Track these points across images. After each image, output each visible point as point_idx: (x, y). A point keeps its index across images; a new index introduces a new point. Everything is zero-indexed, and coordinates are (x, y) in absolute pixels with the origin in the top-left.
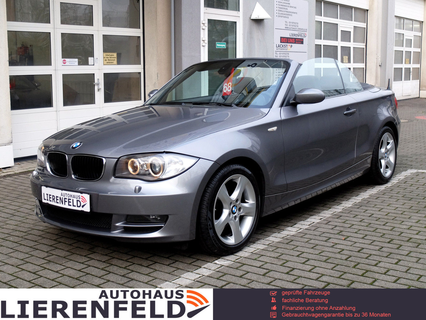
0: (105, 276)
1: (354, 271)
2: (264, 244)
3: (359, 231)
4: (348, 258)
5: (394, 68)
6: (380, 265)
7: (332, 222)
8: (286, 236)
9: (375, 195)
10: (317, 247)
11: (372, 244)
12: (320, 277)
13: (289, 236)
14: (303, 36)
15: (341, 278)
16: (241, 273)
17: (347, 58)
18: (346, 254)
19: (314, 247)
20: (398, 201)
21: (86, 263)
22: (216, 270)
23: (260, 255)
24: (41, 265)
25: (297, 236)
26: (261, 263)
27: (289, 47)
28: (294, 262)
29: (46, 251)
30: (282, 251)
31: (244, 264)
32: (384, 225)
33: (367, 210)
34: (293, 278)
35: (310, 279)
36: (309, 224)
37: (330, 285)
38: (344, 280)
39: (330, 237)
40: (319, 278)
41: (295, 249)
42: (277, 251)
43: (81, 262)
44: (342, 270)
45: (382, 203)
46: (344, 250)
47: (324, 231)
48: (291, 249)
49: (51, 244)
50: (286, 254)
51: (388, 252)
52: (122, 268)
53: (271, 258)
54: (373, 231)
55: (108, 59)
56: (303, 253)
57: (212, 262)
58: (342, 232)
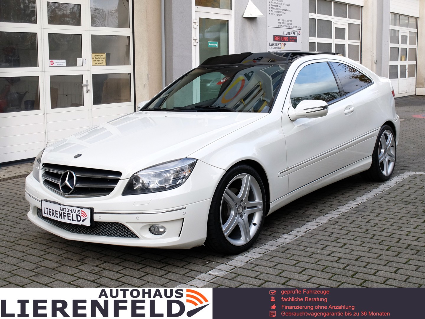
1: (352, 280)
2: (260, 253)
3: (356, 237)
4: (346, 267)
5: (390, 65)
6: (379, 273)
7: (328, 228)
8: (282, 244)
9: (372, 199)
10: (313, 255)
11: (370, 251)
13: (285, 244)
14: (297, 34)
16: (236, 284)
18: (344, 262)
19: (311, 255)
20: (396, 205)
21: (76, 275)
22: (211, 281)
23: (255, 264)
24: (29, 278)
25: (293, 244)
26: (257, 274)
27: (282, 46)
28: (291, 272)
29: (34, 262)
30: (278, 260)
31: (239, 275)
32: (382, 231)
33: (364, 215)
36: (305, 231)
39: (326, 244)
41: (291, 258)
42: (273, 260)
43: (71, 274)
44: (340, 280)
45: (379, 207)
46: (341, 258)
47: (321, 238)
48: (287, 258)
49: (40, 255)
50: (282, 264)
51: (386, 259)
52: (114, 280)
53: (267, 268)
54: (371, 238)
55: (97, 59)
56: (299, 262)
57: (206, 272)
58: (339, 239)
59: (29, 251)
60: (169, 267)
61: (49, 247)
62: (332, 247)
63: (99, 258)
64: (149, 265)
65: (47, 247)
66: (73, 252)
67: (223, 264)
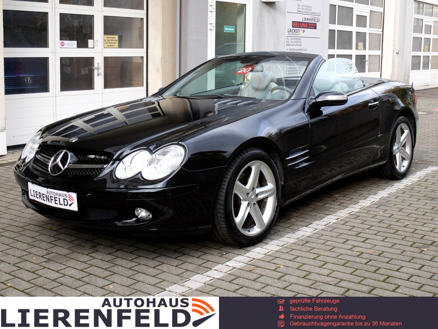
0: (109, 277)
1: (375, 276)
2: (278, 245)
3: (378, 232)
4: (368, 262)
5: (412, 56)
6: (403, 270)
7: (349, 222)
8: (301, 237)
9: (394, 193)
10: (334, 249)
11: (394, 247)
12: (339, 282)
13: (304, 237)
14: (316, 21)
15: (362, 284)
16: (254, 276)
17: (362, 44)
18: (366, 257)
19: (331, 249)
20: (419, 201)
21: (88, 262)
22: (228, 272)
23: (273, 256)
24: (40, 264)
25: (312, 237)
26: (276, 266)
27: (301, 32)
28: (311, 265)
29: (45, 248)
30: (298, 253)
31: (257, 267)
32: (405, 227)
33: (386, 210)
34: (310, 282)
35: (328, 284)
36: (325, 224)
37: (350, 291)
38: (364, 286)
39: (348, 238)
40: (337, 284)
41: (311, 252)
42: (292, 252)
43: (83, 261)
44: (362, 275)
45: (402, 202)
46: (363, 253)
47: (342, 231)
48: (306, 251)
49: (50, 241)
50: (302, 257)
51: (410, 256)
52: (127, 268)
53: (286, 260)
54: (394, 233)
55: (109, 41)
56: (319, 255)
57: (223, 264)
58: (361, 234)
59: (39, 237)
60: (184, 256)
61: (60, 233)
62: (354, 241)
63: (112, 246)
64: (164, 254)
65: (58, 233)
66: (85, 239)
67: (240, 255)
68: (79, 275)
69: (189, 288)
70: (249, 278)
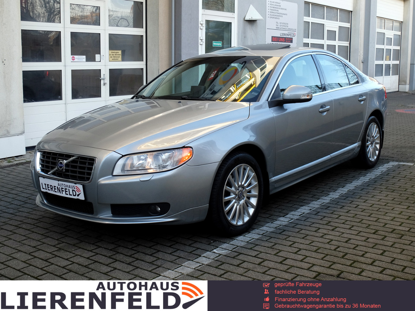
0: (112, 264)
1: (343, 261)
2: (259, 233)
3: (346, 221)
4: (337, 248)
5: (375, 64)
6: (367, 255)
7: (321, 213)
8: (279, 226)
9: (360, 186)
10: (307, 237)
11: (359, 235)
12: (311, 267)
13: (281, 226)
14: (292, 36)
15: (331, 268)
16: (238, 262)
18: (335, 244)
20: (382, 193)
21: (94, 251)
22: (215, 259)
23: (255, 244)
24: (52, 253)
25: (289, 226)
26: (257, 253)
28: (287, 252)
29: (56, 239)
30: (276, 241)
31: (241, 254)
32: (369, 216)
33: (353, 201)
34: (286, 267)
35: (301, 268)
36: (300, 215)
37: (321, 275)
38: (333, 271)
39: (319, 227)
41: (287, 239)
42: (271, 240)
43: (89, 250)
44: (332, 260)
45: (366, 194)
46: (333, 240)
47: (314, 221)
48: (283, 239)
49: (61, 232)
50: (279, 244)
51: (373, 242)
52: (128, 256)
53: (265, 248)
54: (359, 222)
55: (114, 56)
56: (295, 242)
57: (211, 251)
58: (331, 223)
59: (52, 229)
60: (177, 245)
62: (324, 230)
63: (115, 236)
64: (160, 243)
65: (68, 225)
67: (226, 243)
68: (86, 262)
69: (181, 273)
70: (233, 264)
